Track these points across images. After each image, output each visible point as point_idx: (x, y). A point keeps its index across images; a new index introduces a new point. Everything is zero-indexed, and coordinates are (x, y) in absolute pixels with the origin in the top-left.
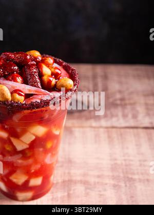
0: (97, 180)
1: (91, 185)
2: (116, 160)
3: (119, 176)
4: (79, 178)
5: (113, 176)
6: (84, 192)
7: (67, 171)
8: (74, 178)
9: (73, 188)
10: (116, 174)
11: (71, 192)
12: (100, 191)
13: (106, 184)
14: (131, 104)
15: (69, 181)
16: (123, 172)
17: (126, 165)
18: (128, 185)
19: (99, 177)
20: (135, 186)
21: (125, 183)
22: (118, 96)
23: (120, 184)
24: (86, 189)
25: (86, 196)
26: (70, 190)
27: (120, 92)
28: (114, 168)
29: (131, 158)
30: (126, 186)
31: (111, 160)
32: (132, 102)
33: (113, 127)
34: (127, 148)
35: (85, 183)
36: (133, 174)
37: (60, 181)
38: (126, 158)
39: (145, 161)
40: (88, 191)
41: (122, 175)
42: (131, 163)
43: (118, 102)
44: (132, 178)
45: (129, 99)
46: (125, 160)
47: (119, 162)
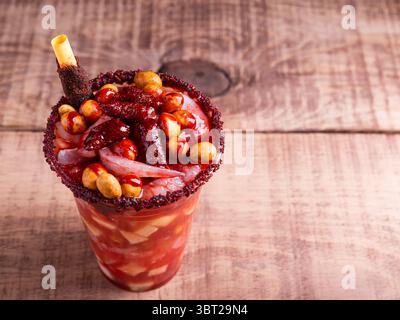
0: (250, 247)
1: (241, 257)
2: (280, 203)
3: (285, 238)
4: (222, 244)
5: (276, 238)
6: (230, 271)
7: (203, 230)
8: (215, 244)
9: (213, 264)
10: (280, 233)
11: (211, 272)
12: (255, 270)
13: (265, 255)
14: (306, 74)
15: (207, 249)
16: (291, 230)
17: (297, 216)
18: (299, 256)
19: (253, 239)
20: (310, 257)
21: (294, 252)
22: (285, 55)
23: (286, 253)
24: (235, 264)
25: (234, 280)
26: (210, 269)
27: (289, 44)
28: (277, 221)
29: (305, 200)
30: (296, 257)
31: (272, 204)
32: (308, 68)
33: (276, 132)
34: (299, 178)
35: (232, 253)
36: (307, 233)
37: (193, 250)
38: (297, 199)
39: (327, 205)
40: (237, 268)
41: (289, 236)
42: (305, 209)
43: (285, 69)
44: (304, 241)
45: (304, 62)
46: (294, 204)
47: (285, 209)
